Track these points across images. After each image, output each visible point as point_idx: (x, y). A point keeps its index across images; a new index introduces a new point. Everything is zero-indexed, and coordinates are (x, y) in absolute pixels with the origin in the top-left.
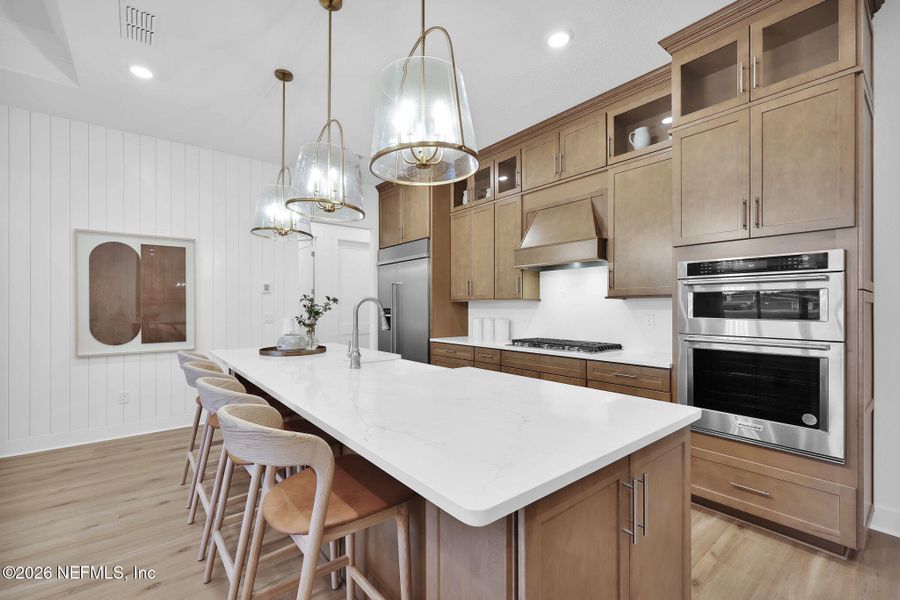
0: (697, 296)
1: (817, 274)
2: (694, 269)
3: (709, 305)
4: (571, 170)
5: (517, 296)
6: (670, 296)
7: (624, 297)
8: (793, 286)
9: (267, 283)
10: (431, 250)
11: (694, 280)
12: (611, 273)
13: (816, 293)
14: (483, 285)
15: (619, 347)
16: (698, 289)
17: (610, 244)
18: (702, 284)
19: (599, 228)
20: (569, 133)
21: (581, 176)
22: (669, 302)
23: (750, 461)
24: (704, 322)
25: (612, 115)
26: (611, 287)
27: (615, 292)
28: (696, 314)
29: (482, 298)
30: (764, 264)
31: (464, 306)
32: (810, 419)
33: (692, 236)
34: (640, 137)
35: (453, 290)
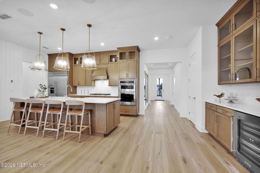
0: (121, 86)
1: (133, 83)
2: (121, 82)
3: (123, 87)
4: (102, 62)
5: (91, 85)
6: (118, 86)
7: (111, 86)
8: (131, 85)
9: (12, 80)
10: (68, 74)
11: (121, 84)
12: (109, 82)
13: (133, 86)
14: (82, 82)
15: (110, 94)
16: (122, 85)
17: (109, 77)
18: (122, 84)
19: (107, 74)
20: (102, 56)
21: (104, 64)
22: (118, 87)
23: (127, 108)
24: (123, 90)
25: (109, 55)
26: (109, 84)
27: (110, 85)
28: (121, 88)
29: (82, 86)
30: (128, 82)
31: (76, 87)
32: (132, 101)
33: (121, 77)
34: (114, 60)
35: (74, 83)
